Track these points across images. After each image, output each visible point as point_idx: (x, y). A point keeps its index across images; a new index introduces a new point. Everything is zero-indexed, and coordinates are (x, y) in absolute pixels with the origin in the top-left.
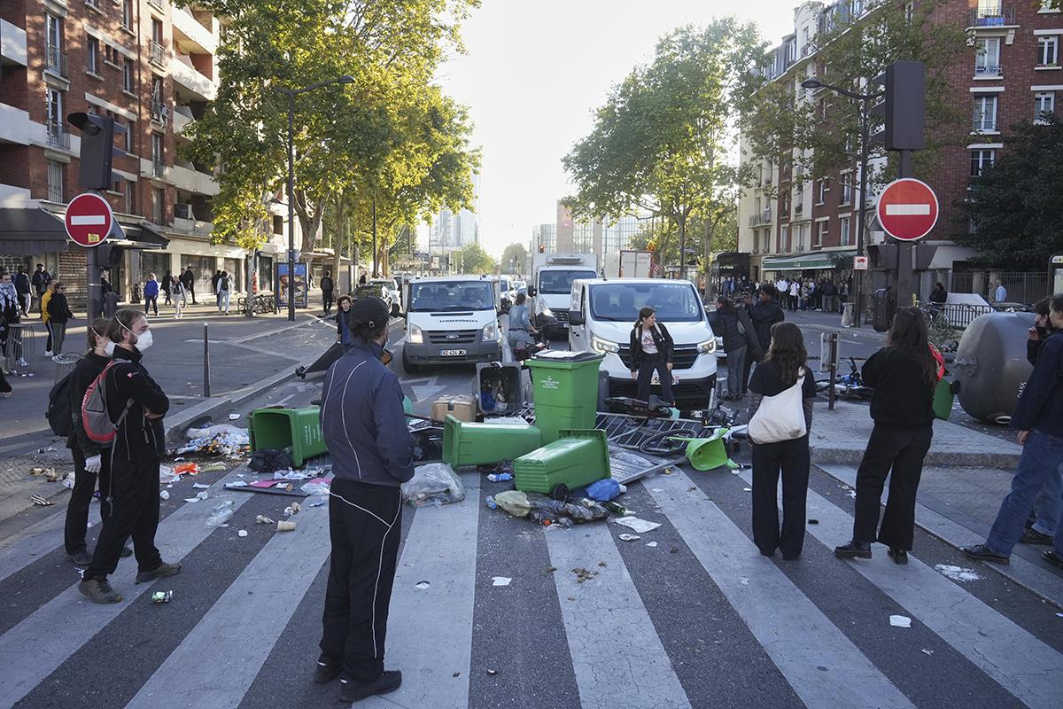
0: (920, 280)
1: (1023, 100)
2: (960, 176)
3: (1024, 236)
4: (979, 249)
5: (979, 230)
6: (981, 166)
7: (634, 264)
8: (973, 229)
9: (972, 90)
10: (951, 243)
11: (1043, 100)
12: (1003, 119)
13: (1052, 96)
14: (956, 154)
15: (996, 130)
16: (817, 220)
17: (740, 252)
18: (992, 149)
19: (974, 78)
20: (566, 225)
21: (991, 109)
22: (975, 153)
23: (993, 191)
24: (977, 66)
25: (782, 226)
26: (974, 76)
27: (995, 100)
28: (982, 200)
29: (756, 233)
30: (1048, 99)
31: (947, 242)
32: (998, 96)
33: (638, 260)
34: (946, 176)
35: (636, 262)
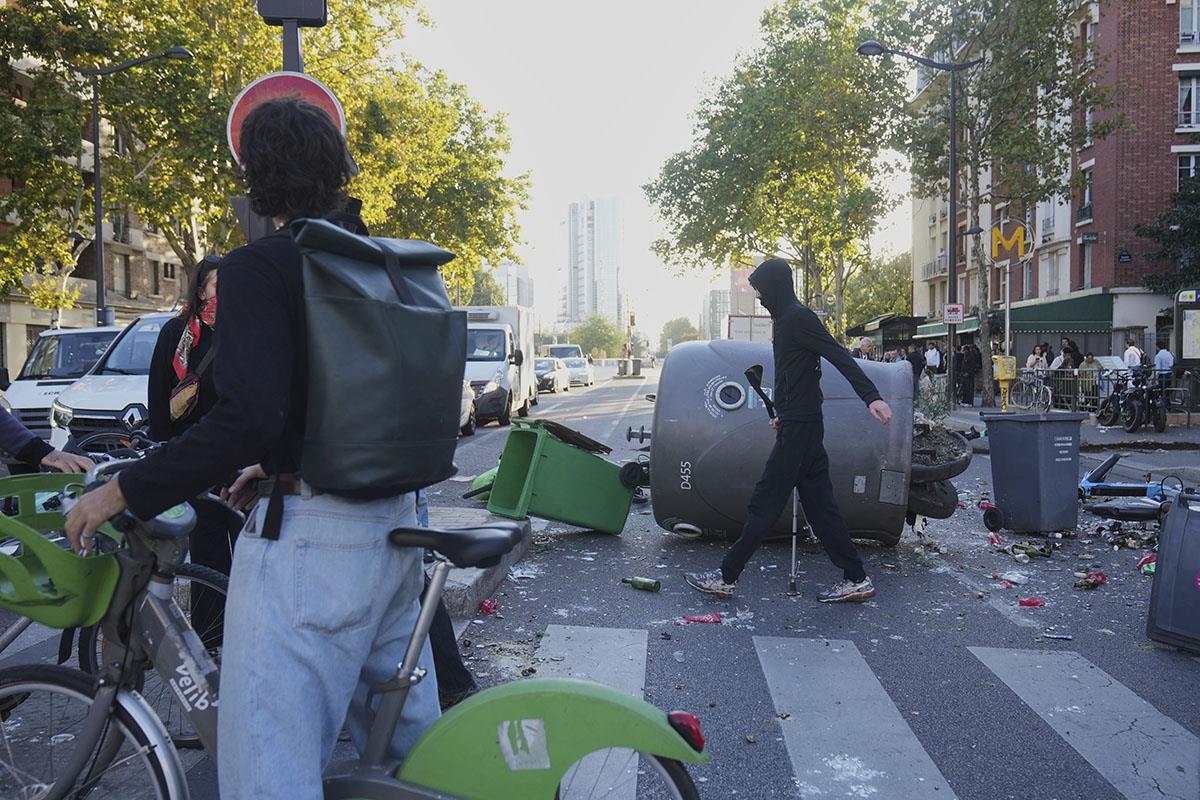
0: (1110, 345)
2: (1161, 193)
6: (1192, 174)
7: (748, 335)
9: (1176, 67)
14: (1156, 162)
16: (996, 266)
17: (915, 315)
19: (1178, 51)
20: (743, 290)
22: (1184, 158)
24: (1181, 31)
25: (959, 276)
26: (1178, 46)
29: (932, 287)
33: (755, 329)
34: (1142, 194)
35: (751, 332)
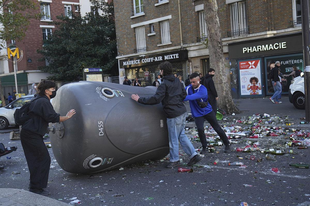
1: (60, 7)
2: (39, 40)
3: (69, 65)
4: (51, 73)
5: (50, 64)
6: (47, 35)
8: (47, 64)
10: (39, 71)
11: (67, 8)
12: (53, 15)
13: (70, 7)
15: (51, 20)
18: (51, 28)
21: (48, 10)
22: (44, 29)
23: (53, 46)
27: (49, 6)
28: (50, 50)
30: (69, 8)
31: (38, 71)
32: (50, 4)
34: (33, 40)
